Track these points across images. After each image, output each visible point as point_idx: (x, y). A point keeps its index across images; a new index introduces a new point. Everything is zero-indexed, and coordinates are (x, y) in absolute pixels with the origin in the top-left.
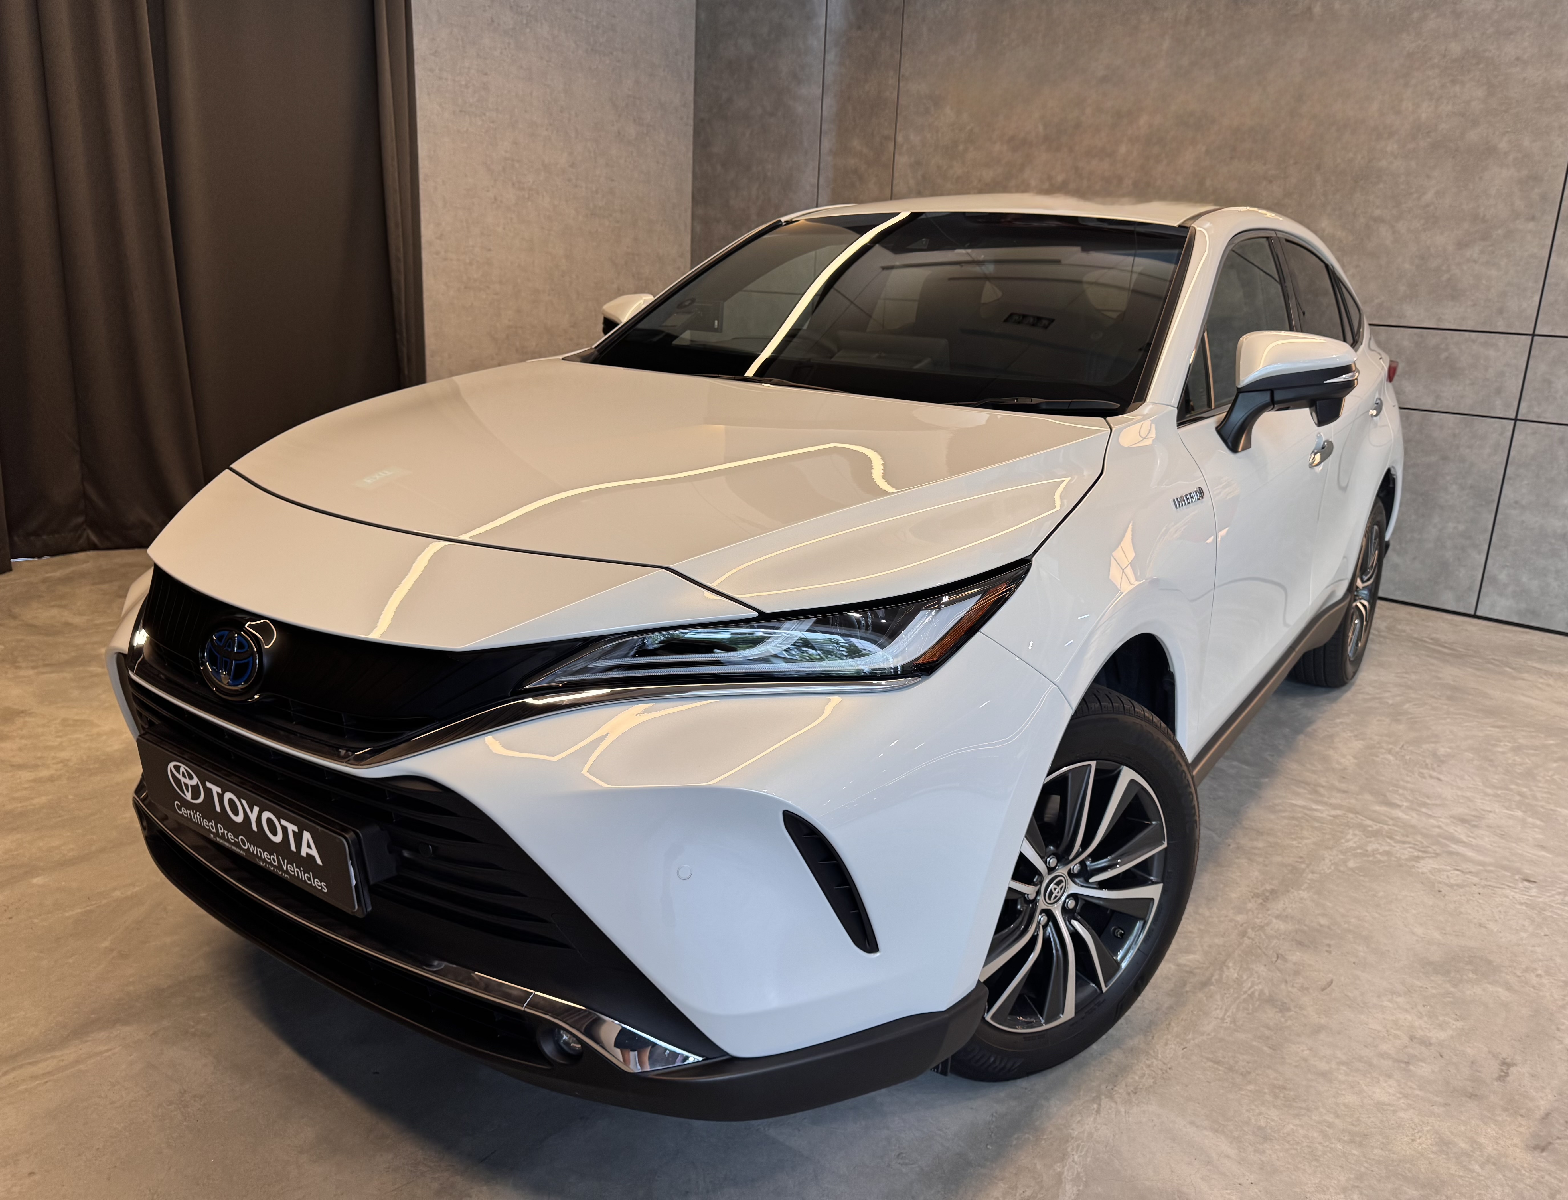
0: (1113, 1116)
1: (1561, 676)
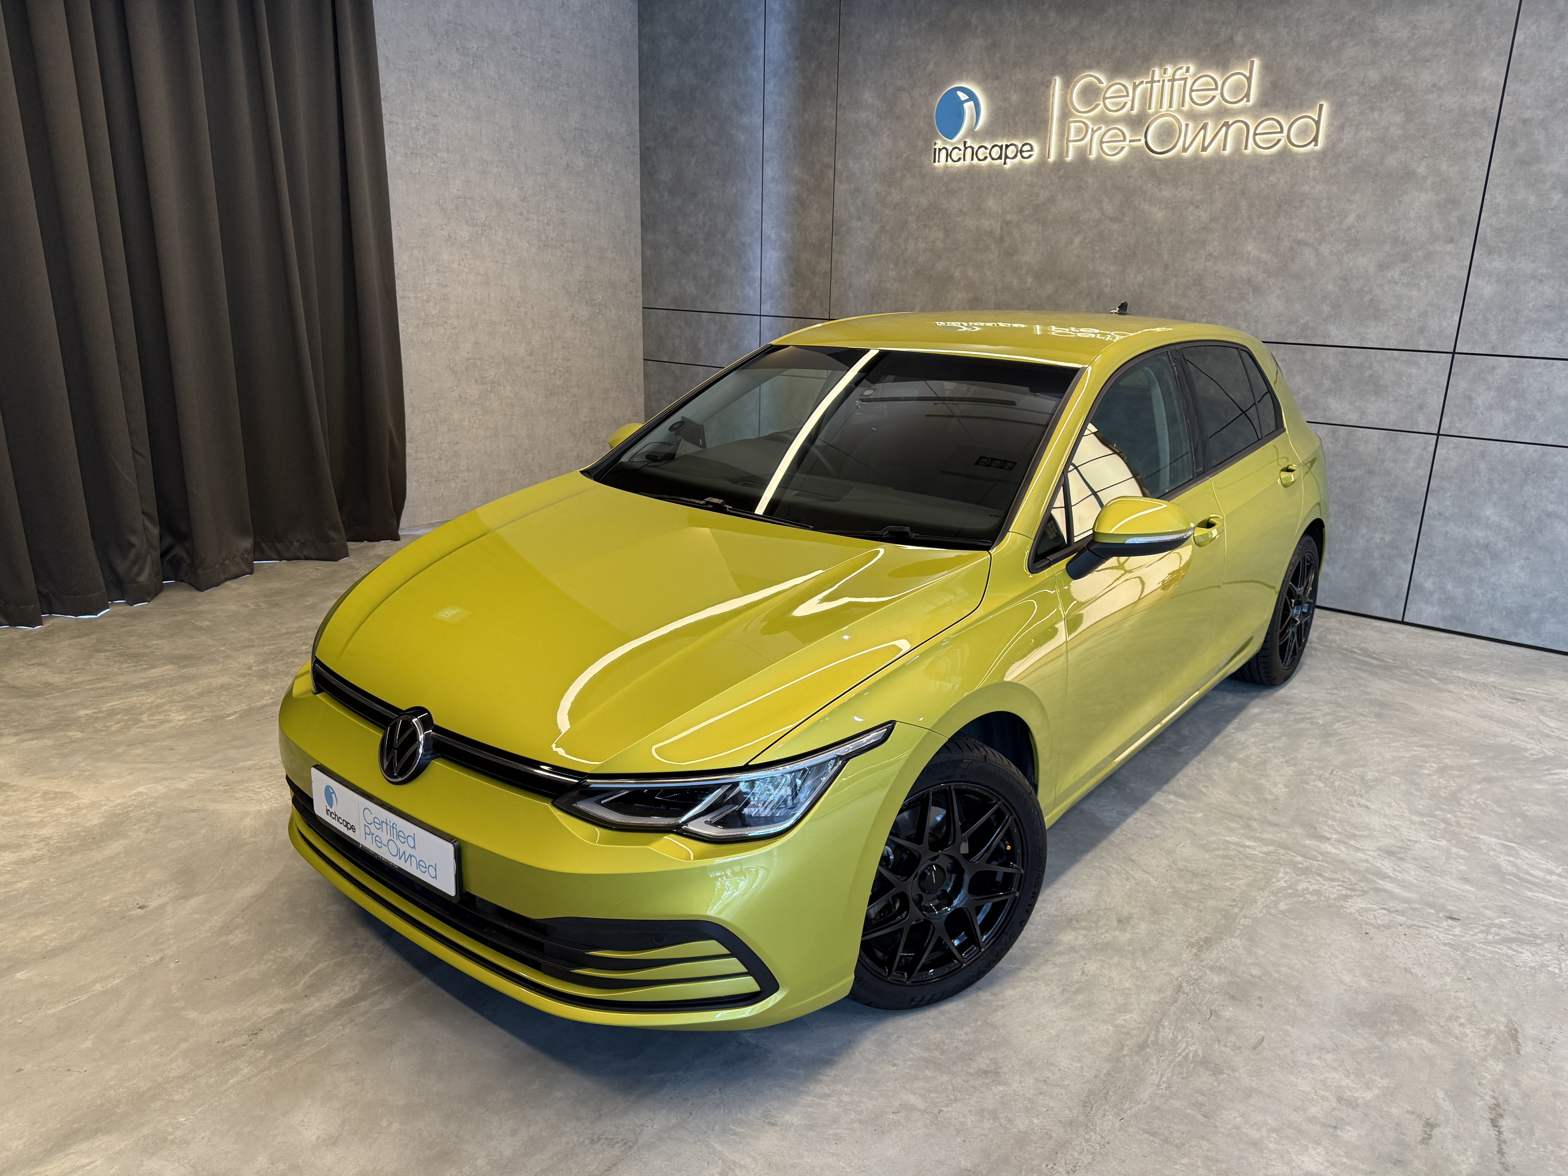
1: (1485, 686)
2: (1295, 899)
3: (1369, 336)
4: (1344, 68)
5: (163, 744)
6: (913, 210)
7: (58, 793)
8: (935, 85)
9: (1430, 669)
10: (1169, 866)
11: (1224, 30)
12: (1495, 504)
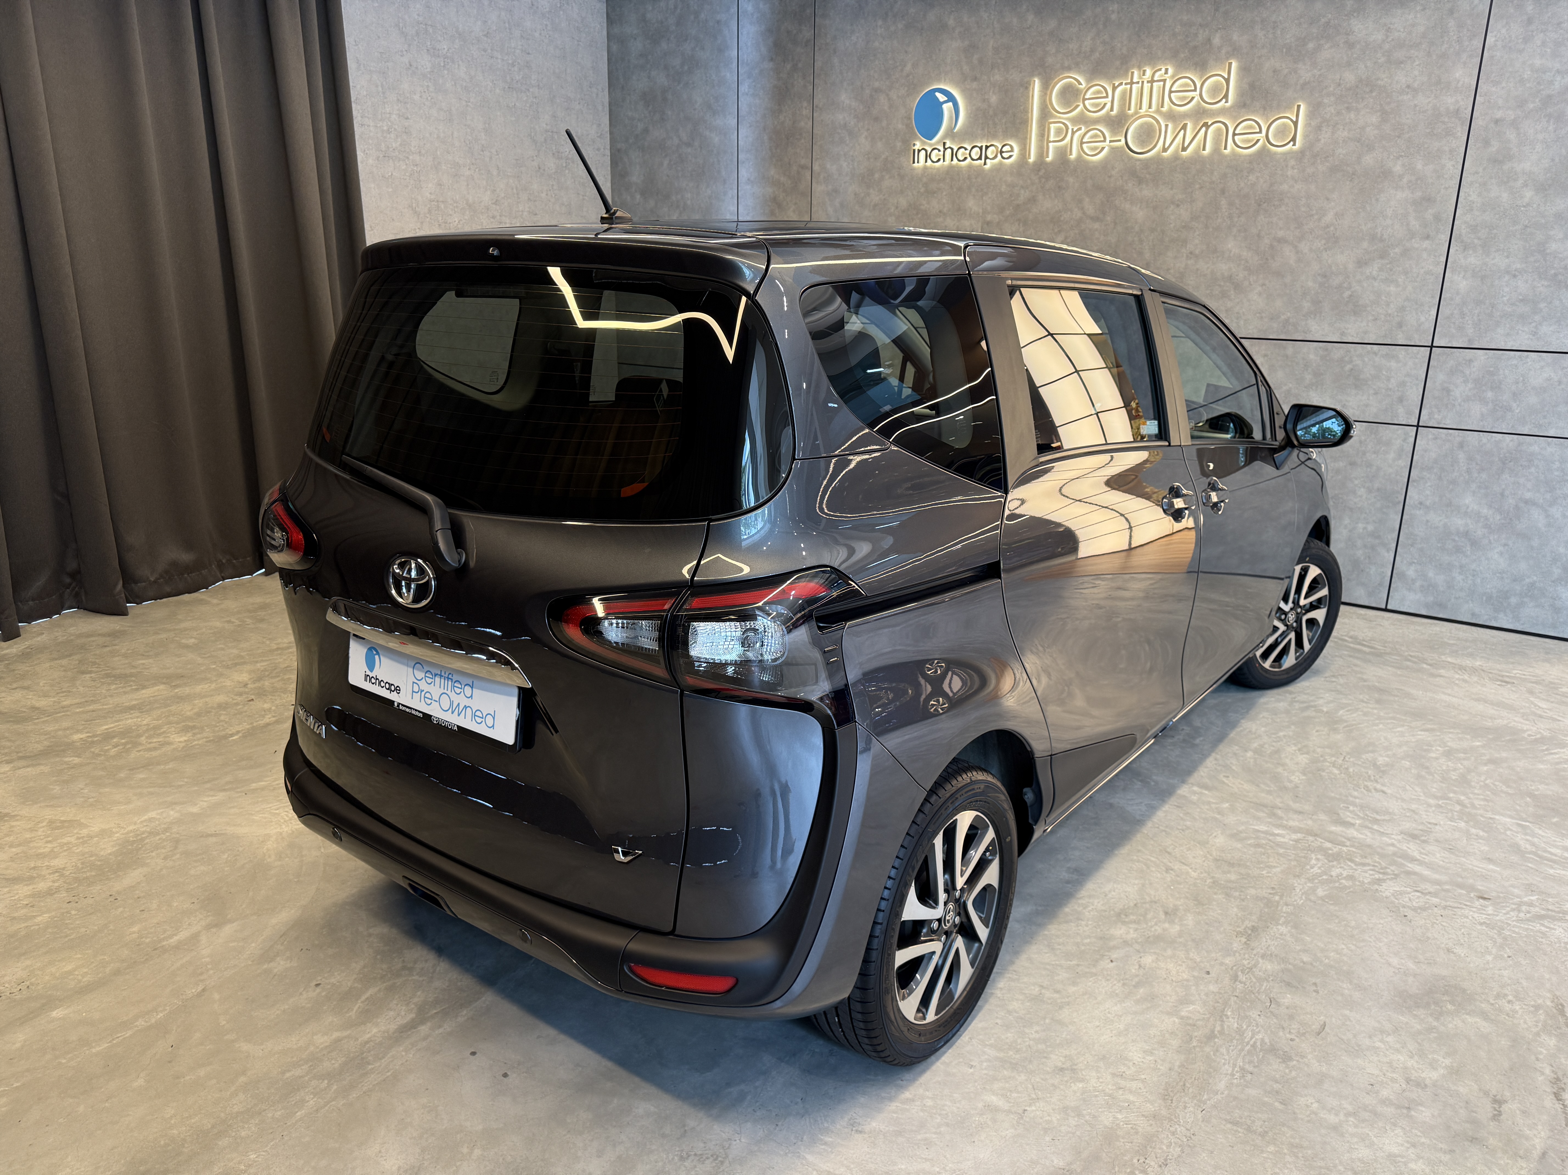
1: (1474, 670)
2: (1331, 885)
3: (1350, 331)
4: (1320, 70)
5: (167, 767)
6: (892, 210)
7: (65, 821)
8: (912, 88)
9: (1420, 654)
10: (1205, 857)
11: (1201, 32)
12: (1474, 492)
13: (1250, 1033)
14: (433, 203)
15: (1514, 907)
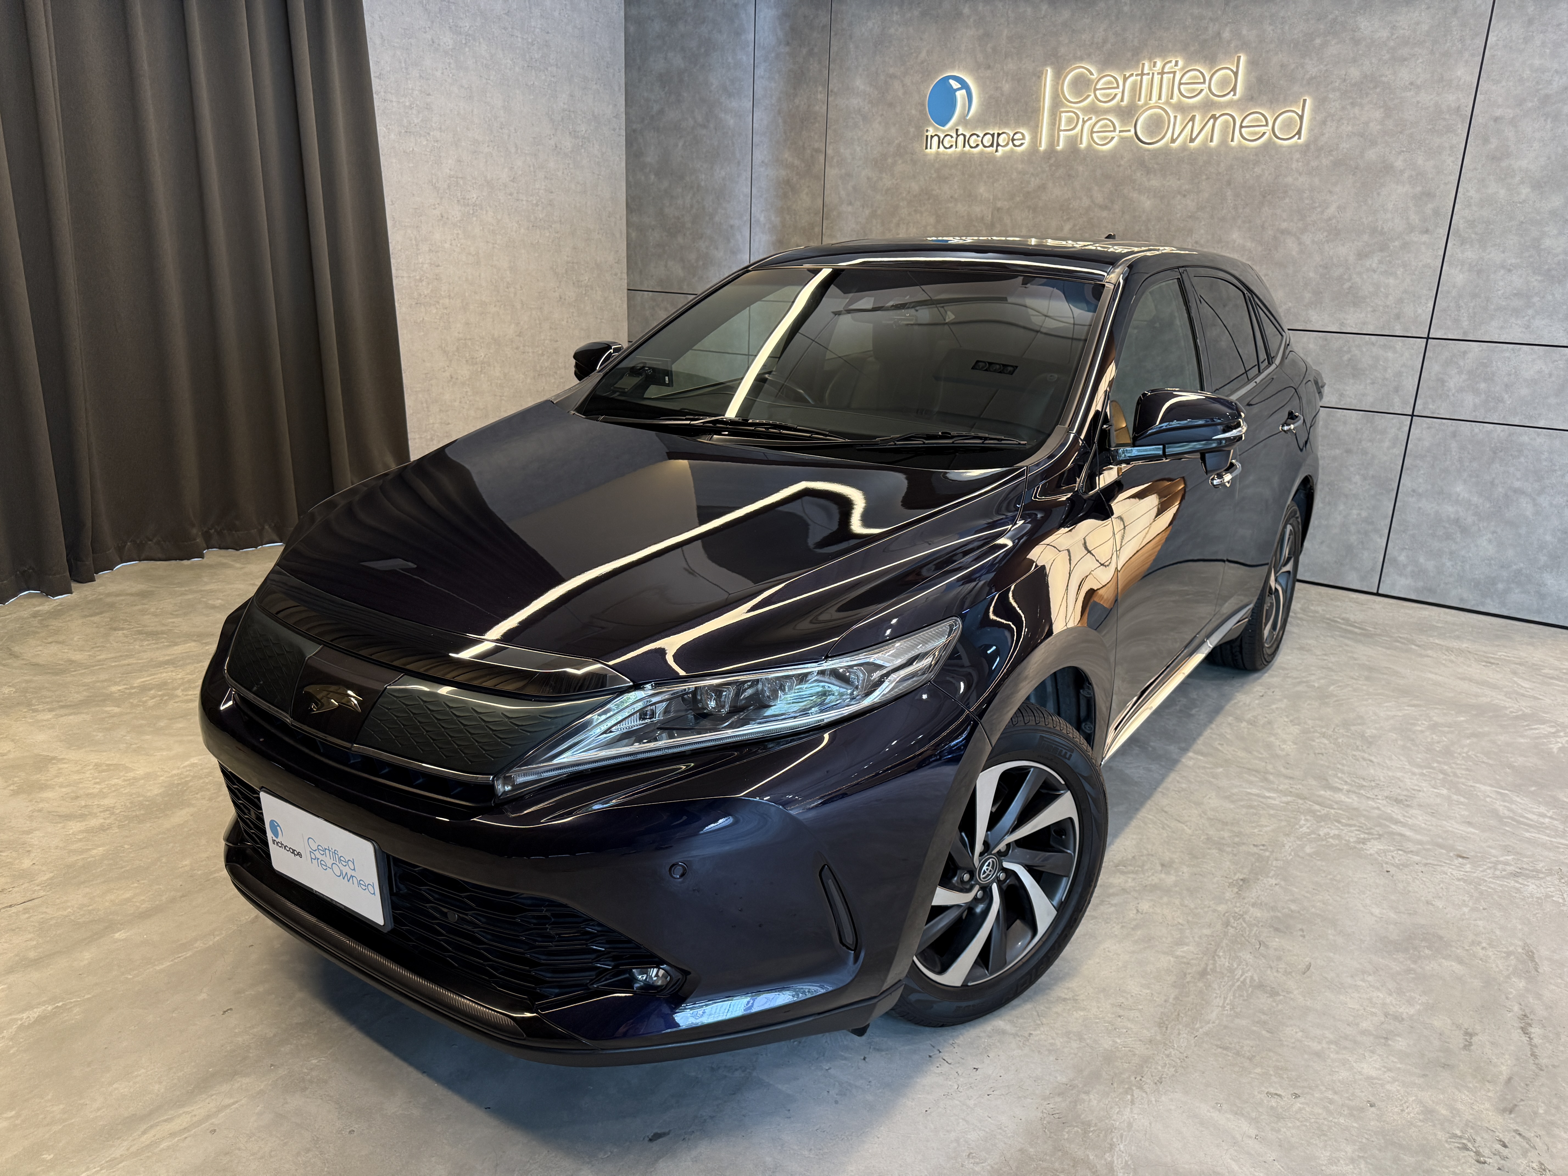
0: (1146, 1106)
1: (1460, 652)
2: (1319, 843)
3: (1348, 322)
4: (1326, 65)
6: (904, 195)
7: (111, 765)
8: (927, 74)
9: (1409, 636)
10: (1200, 816)
11: (1211, 25)
12: (1465, 481)
13: (1240, 971)
14: (452, 179)
15: (1490, 865)
